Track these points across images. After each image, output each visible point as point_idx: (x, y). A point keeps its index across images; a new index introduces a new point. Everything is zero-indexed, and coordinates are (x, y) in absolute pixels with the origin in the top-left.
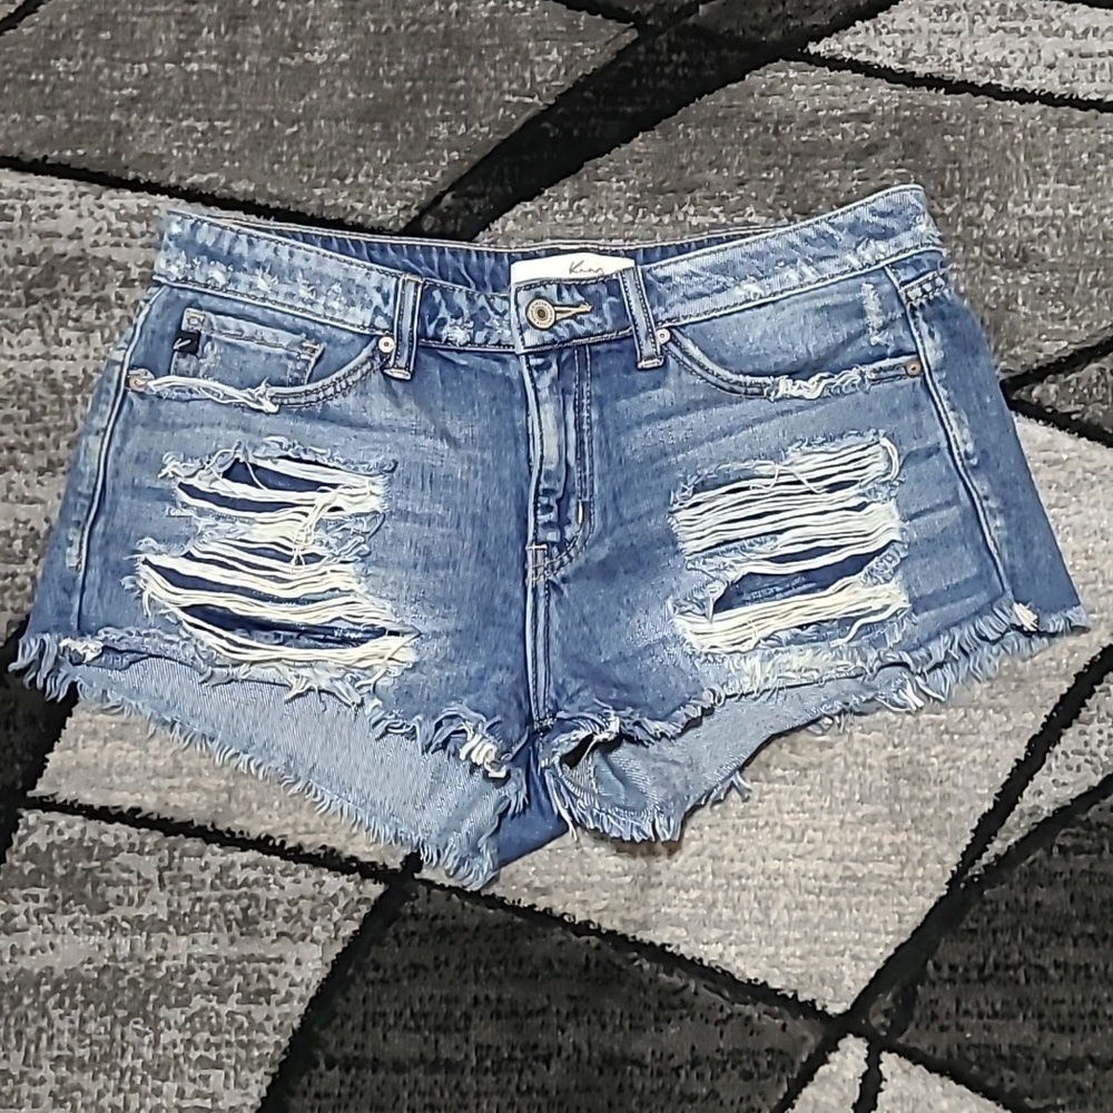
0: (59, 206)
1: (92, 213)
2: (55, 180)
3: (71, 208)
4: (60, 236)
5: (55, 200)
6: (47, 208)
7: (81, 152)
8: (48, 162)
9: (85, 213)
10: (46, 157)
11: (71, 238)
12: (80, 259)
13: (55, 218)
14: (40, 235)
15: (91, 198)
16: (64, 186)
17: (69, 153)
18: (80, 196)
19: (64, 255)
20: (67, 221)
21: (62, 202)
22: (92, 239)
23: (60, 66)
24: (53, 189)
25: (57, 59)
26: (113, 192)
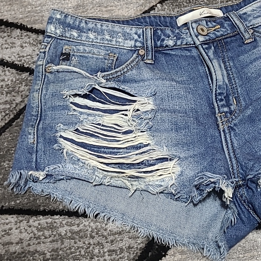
0: (10, 229)
1: (26, 230)
2: (7, 216)
3: (16, 229)
4: (12, 243)
5: (9, 226)
6: (5, 231)
7: (18, 202)
8: (4, 208)
9: (23, 231)
10: (3, 206)
11: (17, 243)
12: (23, 253)
13: (9, 235)
14: (3, 245)
15: (25, 222)
16: (12, 219)
17: (13, 203)
18: (20, 223)
19: (15, 253)
20: (15, 236)
21: (12, 226)
22: (27, 243)
23: (6, 165)
24: (7, 221)
25: (4, 162)
26: (34, 218)
